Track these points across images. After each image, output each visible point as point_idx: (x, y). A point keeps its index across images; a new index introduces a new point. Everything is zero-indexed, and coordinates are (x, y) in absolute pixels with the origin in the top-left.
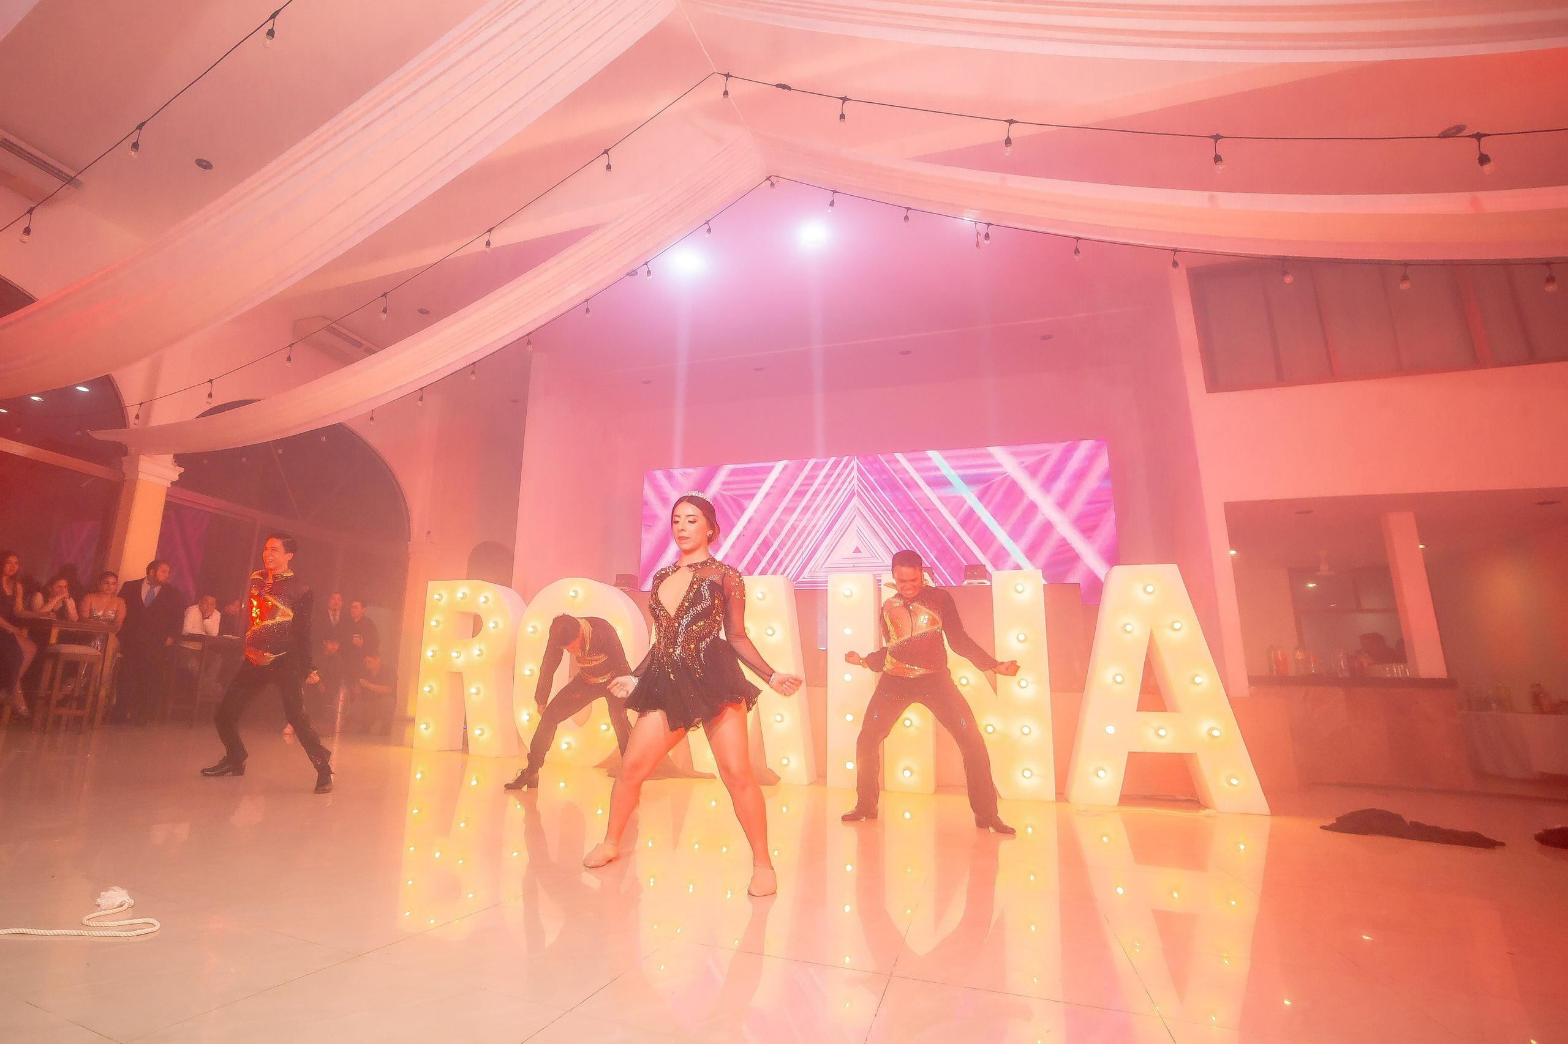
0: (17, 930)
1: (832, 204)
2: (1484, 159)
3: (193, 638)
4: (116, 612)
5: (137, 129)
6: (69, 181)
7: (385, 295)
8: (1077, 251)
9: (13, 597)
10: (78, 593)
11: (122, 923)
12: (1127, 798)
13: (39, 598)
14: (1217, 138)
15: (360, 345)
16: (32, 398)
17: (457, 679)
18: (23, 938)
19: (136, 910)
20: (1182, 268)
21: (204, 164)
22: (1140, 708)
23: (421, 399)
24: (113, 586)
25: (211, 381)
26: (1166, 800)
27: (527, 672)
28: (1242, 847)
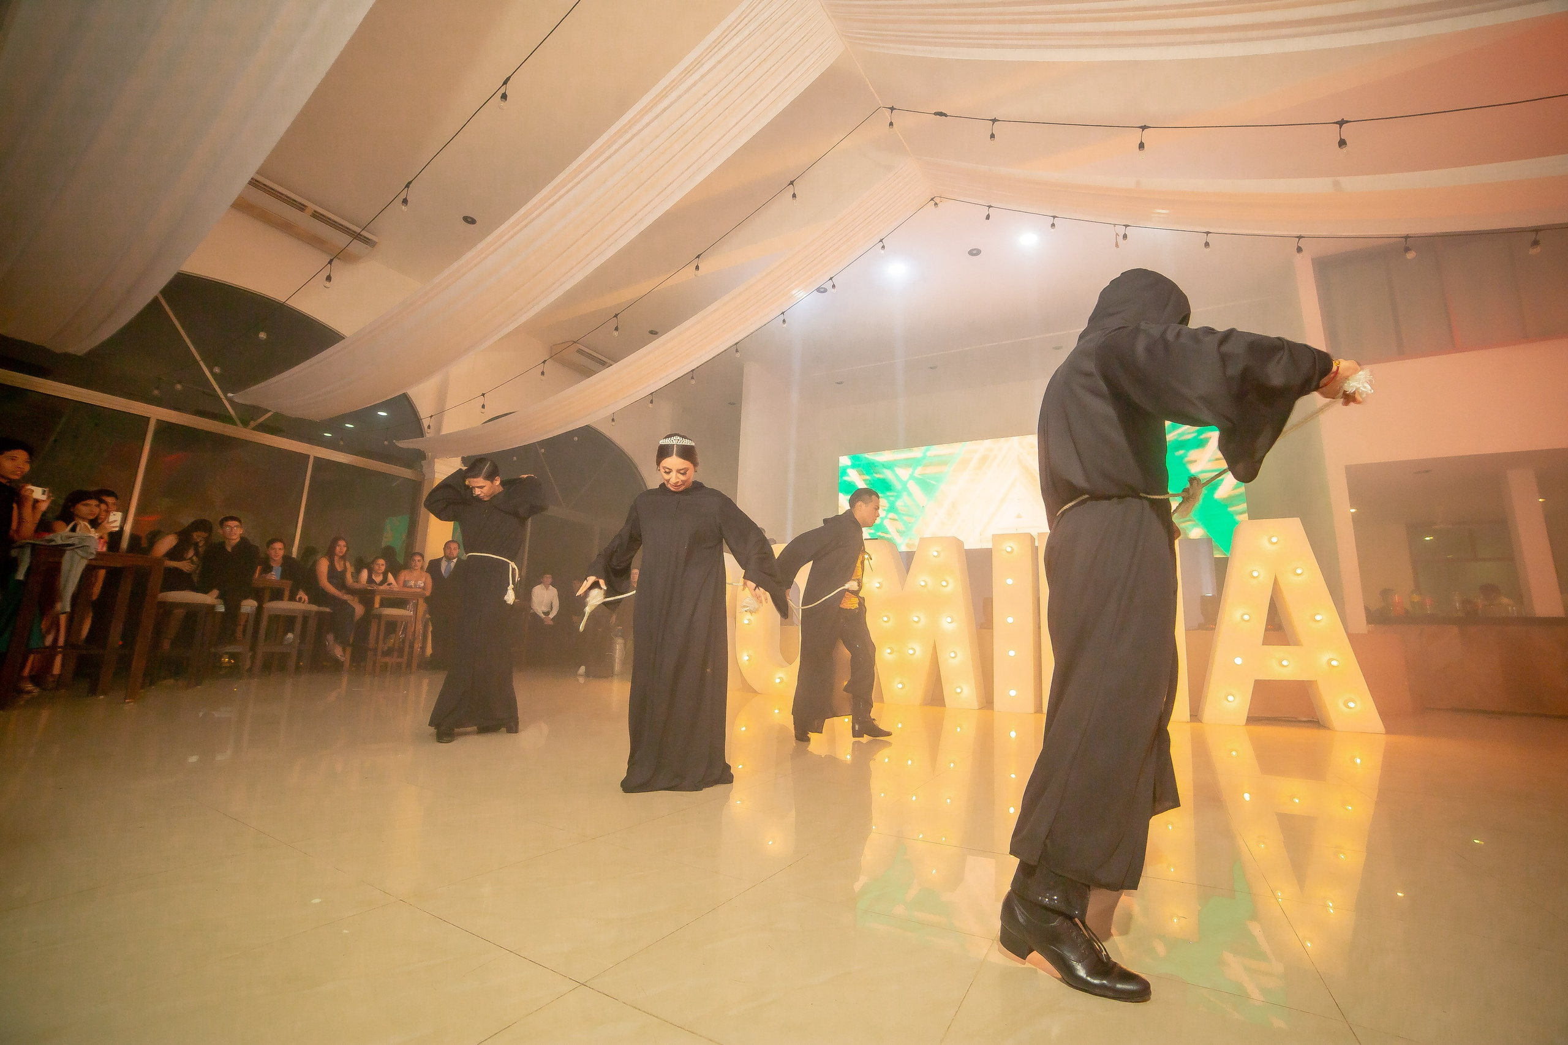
1: (988, 217)
4: (423, 584)
5: (405, 188)
7: (616, 316)
8: (1207, 244)
9: (344, 572)
12: (1252, 720)
14: (1341, 123)
15: (598, 360)
20: (1306, 252)
21: (469, 220)
22: (1266, 642)
23: (652, 402)
24: (419, 562)
25: (483, 395)
26: (1289, 721)
27: (746, 622)
28: (1358, 761)
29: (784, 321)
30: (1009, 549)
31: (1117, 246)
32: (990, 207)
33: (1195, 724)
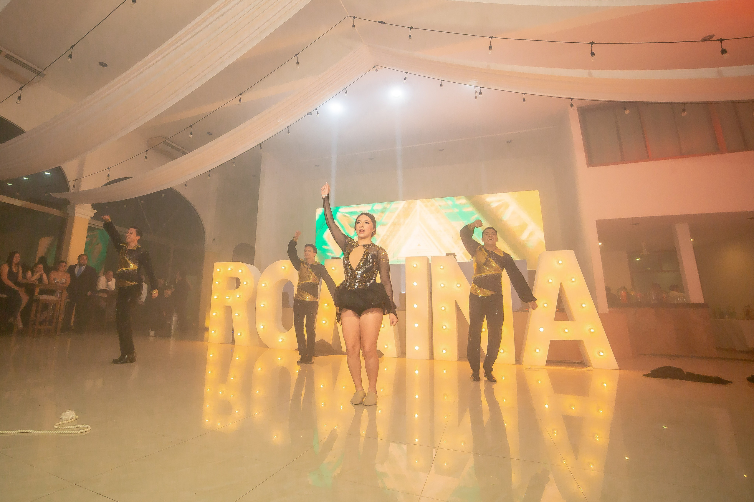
0: (23, 431)
1: (405, 79)
2: (724, 51)
3: (103, 291)
4: (66, 279)
5: (71, 48)
6: (39, 74)
7: (191, 126)
8: (524, 100)
9: (17, 273)
10: (48, 271)
11: (73, 427)
12: (549, 362)
13: (29, 273)
14: (592, 44)
15: (179, 150)
16: (24, 178)
17: (228, 309)
18: (26, 434)
19: (79, 421)
20: (575, 107)
21: (103, 65)
22: (556, 319)
23: (209, 176)
24: (64, 267)
25: (109, 168)
26: (569, 363)
27: (262, 306)
28: (605, 385)
29: (288, 132)
30: (415, 266)
31: (476, 98)
32: (406, 73)
33: (519, 366)
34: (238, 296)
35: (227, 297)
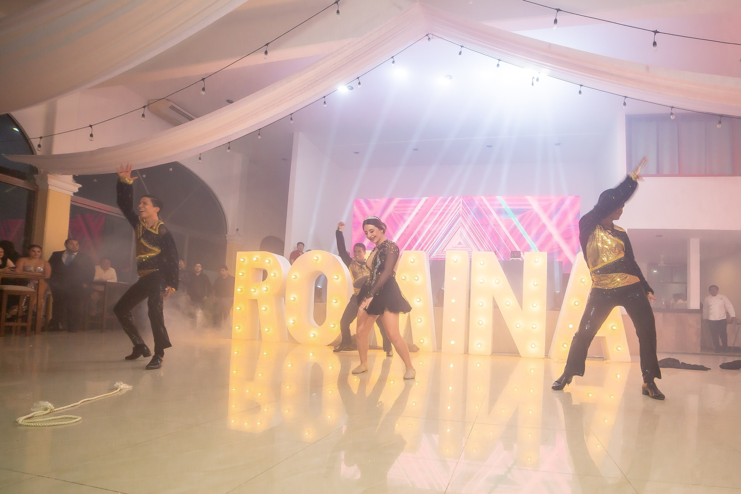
4: (44, 269)
14: (656, 32)
24: (39, 253)
27: (292, 299)
28: (619, 376)
30: (455, 260)
32: (462, 46)
33: (547, 359)
34: (265, 289)
35: (253, 290)
